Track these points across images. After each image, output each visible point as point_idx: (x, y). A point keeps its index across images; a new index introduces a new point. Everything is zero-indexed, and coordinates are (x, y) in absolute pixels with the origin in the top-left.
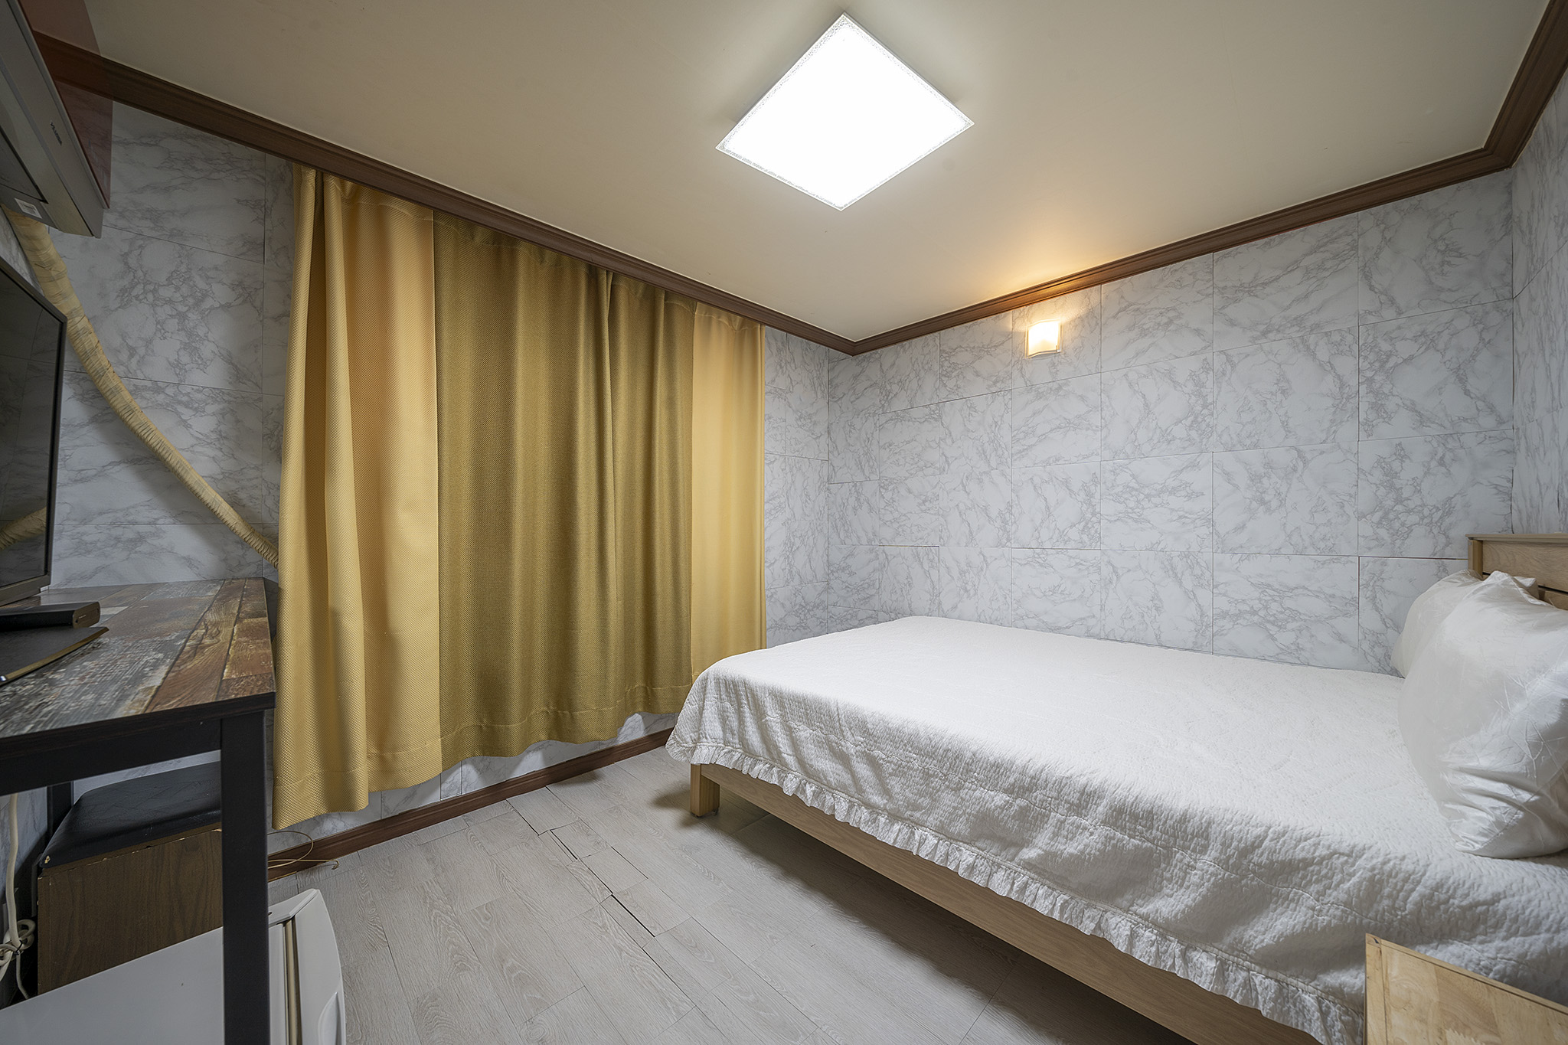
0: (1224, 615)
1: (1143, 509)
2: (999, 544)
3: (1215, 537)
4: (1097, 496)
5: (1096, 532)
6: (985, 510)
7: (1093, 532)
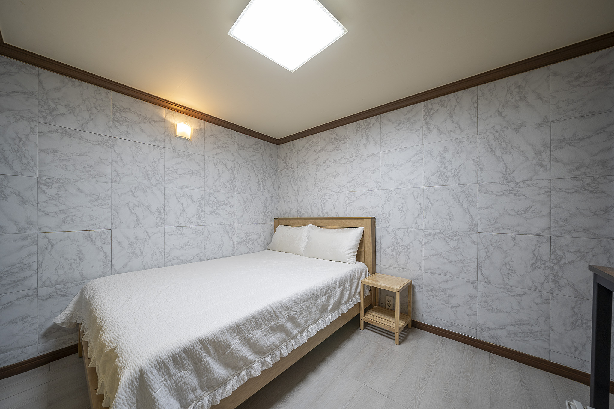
0: (238, 243)
1: (218, 210)
2: (157, 225)
3: (237, 219)
4: (203, 204)
5: (203, 218)
6: (148, 207)
7: (202, 218)
